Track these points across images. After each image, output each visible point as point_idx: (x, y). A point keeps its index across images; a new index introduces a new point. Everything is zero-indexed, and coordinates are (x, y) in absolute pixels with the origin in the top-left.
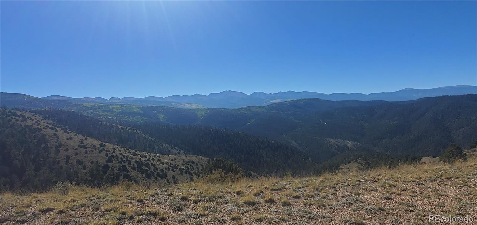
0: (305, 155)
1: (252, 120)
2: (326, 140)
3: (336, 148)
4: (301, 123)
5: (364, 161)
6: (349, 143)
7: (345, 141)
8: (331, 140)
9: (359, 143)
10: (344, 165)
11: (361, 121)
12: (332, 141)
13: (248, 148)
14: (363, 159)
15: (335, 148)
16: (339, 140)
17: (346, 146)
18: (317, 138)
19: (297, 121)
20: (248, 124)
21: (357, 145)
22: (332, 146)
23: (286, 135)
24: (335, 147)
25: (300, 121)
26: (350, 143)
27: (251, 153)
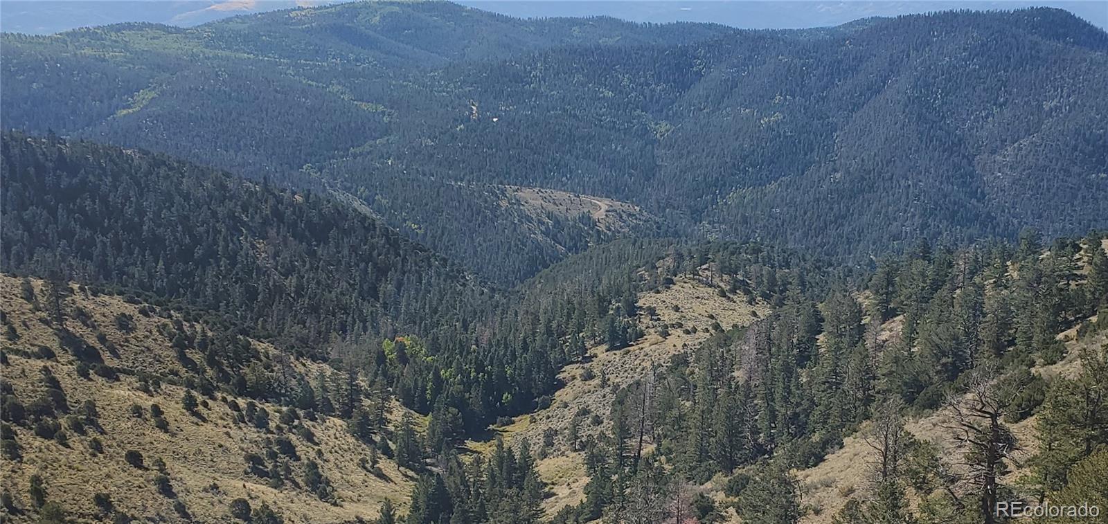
0: (445, 260)
1: (145, 96)
2: (503, 192)
3: (547, 228)
4: (383, 113)
5: (725, 277)
6: (601, 208)
7: (583, 197)
8: (526, 194)
9: (638, 209)
10: (652, 294)
11: (639, 111)
12: (532, 198)
13: (180, 228)
14: (722, 271)
15: (543, 228)
16: (559, 195)
17: (586, 219)
18: (463, 184)
19: (364, 106)
20: (125, 112)
21: (630, 215)
22: (529, 219)
23: (320, 170)
24: (543, 223)
25: (381, 108)
26: (604, 208)
27: (199, 252)
